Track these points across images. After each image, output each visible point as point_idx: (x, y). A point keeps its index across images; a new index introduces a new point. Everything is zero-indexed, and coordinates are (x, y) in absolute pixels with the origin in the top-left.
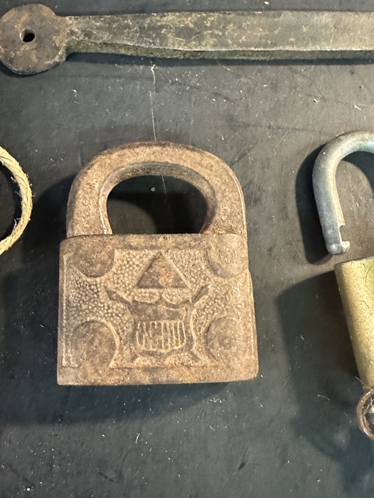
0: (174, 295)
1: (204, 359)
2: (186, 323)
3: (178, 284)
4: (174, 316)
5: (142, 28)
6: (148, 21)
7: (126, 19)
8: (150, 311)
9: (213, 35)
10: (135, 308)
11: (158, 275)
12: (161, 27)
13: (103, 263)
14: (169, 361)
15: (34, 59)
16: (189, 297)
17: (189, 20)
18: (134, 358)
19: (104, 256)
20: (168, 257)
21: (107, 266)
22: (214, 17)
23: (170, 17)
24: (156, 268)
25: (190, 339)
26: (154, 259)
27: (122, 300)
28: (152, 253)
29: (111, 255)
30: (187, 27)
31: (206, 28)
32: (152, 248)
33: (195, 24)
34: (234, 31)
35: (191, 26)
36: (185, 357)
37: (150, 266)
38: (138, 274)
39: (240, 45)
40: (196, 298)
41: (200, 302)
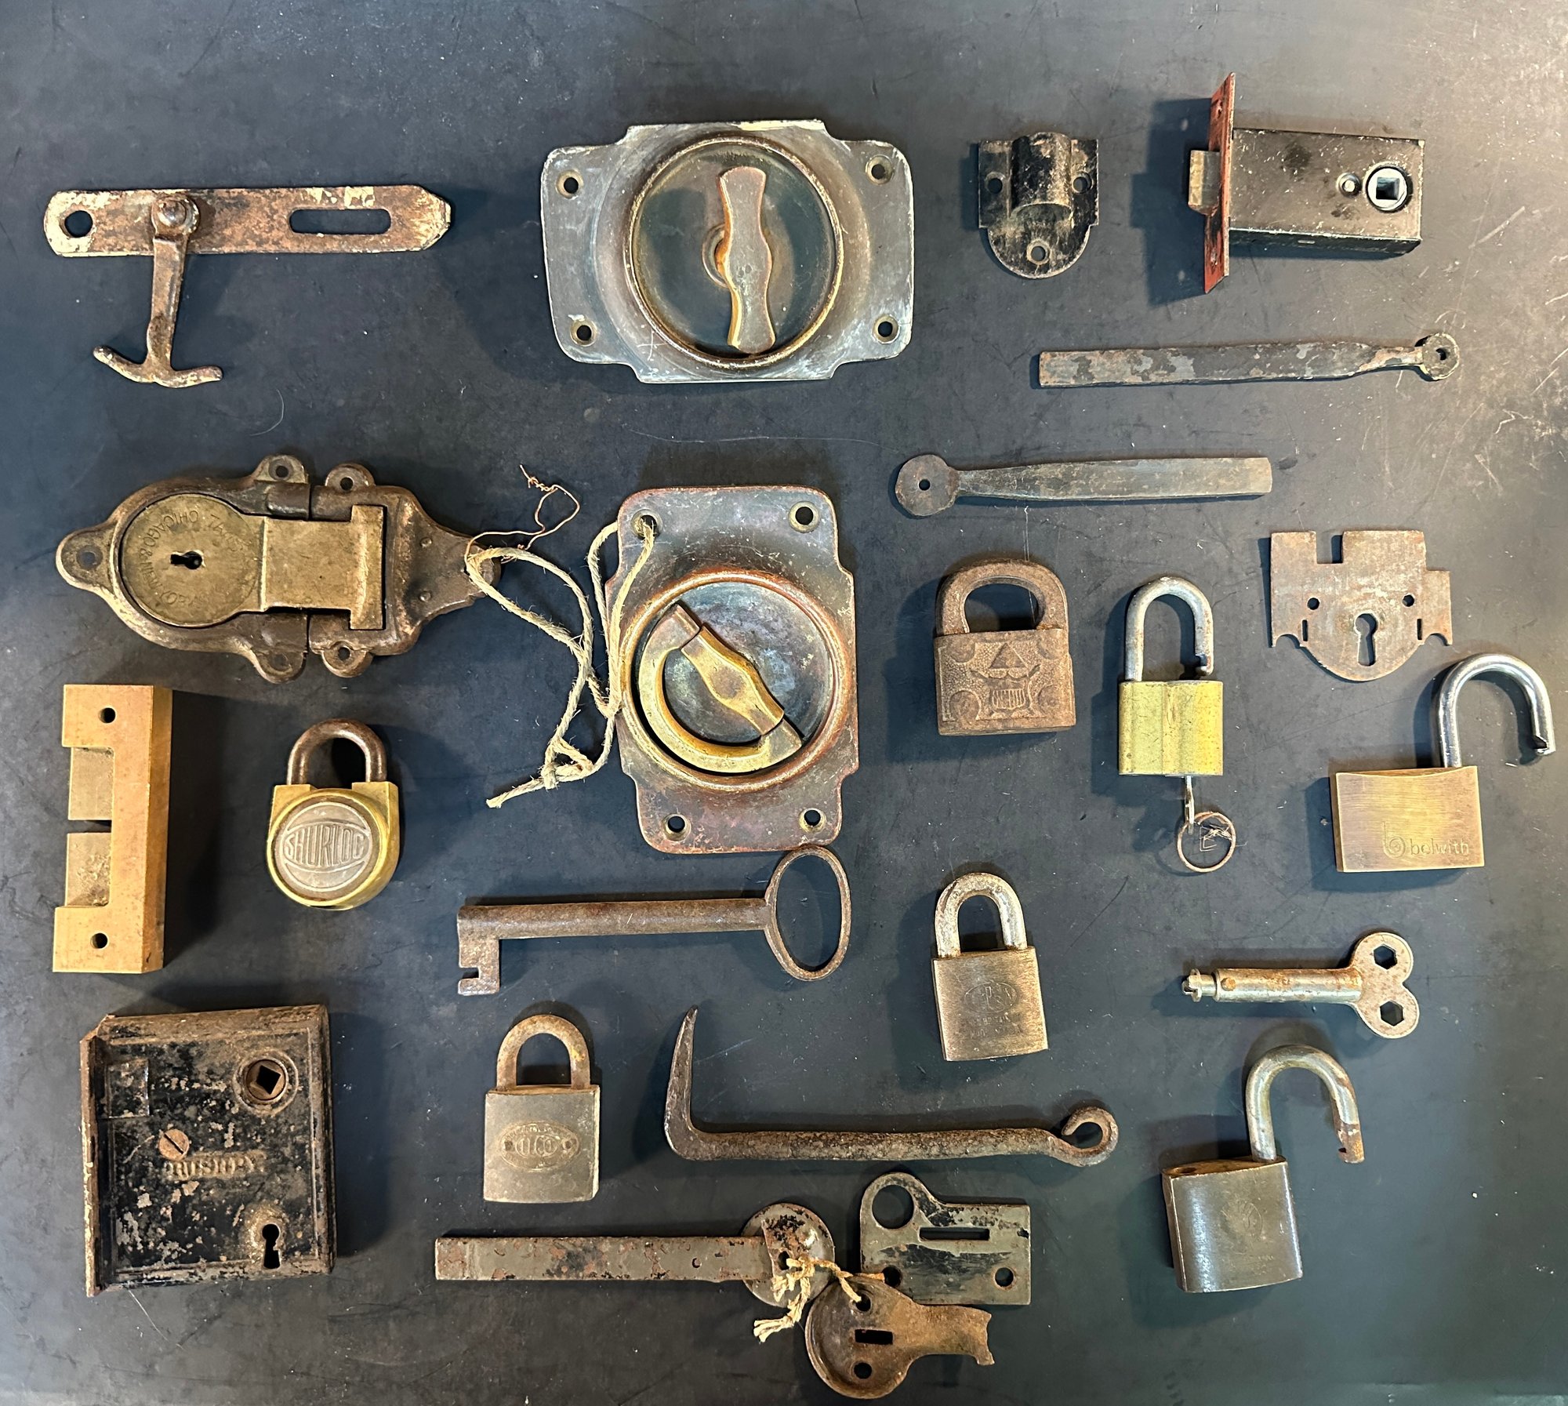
0: (1017, 673)
1: (1038, 713)
2: (1025, 691)
3: (1019, 664)
4: (1017, 686)
5: (1019, 480)
6: (1024, 473)
7: (1006, 472)
8: (1001, 683)
9: (1078, 485)
10: (991, 681)
11: (1006, 659)
12: (1035, 479)
13: (968, 652)
14: (1014, 715)
15: (929, 504)
16: (1027, 673)
17: (1058, 471)
18: (991, 713)
19: (968, 648)
20: (1011, 646)
21: (971, 655)
22: (1079, 467)
23: (1043, 469)
24: (1004, 655)
25: (1028, 701)
26: (1002, 648)
27: (982, 677)
28: (1000, 644)
29: (973, 647)
30: (1056, 478)
31: (1073, 479)
32: (1000, 641)
33: (1064, 474)
34: (1096, 480)
35: (1060, 476)
36: (1025, 712)
37: (1000, 653)
38: (991, 659)
39: (1100, 493)
40: (1031, 674)
41: (1034, 676)
